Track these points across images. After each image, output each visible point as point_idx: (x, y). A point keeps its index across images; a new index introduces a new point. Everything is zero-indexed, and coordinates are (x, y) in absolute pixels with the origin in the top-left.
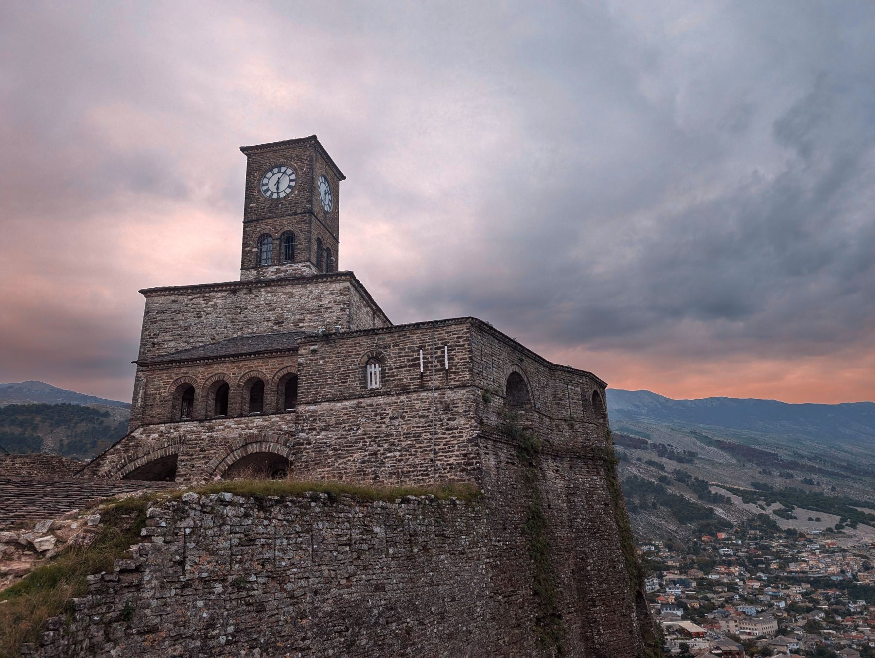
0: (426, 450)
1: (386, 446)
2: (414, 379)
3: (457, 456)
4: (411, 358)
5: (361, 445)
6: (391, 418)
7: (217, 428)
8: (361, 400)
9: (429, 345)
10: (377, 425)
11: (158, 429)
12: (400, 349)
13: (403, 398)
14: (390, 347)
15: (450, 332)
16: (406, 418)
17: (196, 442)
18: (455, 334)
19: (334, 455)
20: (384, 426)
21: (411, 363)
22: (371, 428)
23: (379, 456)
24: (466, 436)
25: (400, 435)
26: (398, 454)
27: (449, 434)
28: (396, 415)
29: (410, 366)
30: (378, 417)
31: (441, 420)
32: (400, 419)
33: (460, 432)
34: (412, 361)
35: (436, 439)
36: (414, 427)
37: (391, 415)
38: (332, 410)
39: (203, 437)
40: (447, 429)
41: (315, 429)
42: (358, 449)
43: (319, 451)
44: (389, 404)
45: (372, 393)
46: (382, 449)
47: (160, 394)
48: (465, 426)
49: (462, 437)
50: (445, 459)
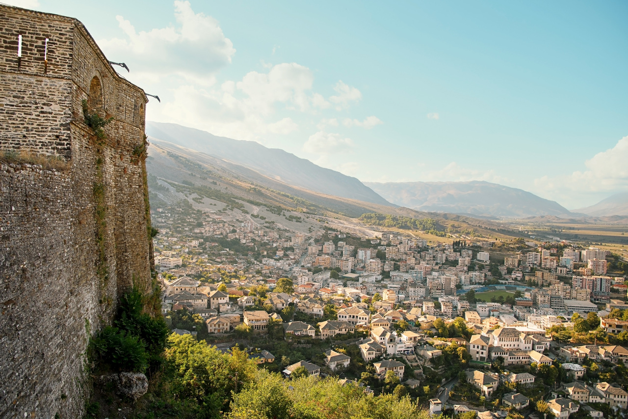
3: (50, 136)
9: (29, 33)
15: (54, 27)
18: (58, 30)
24: (59, 121)
27: (44, 117)
31: (36, 103)
33: (54, 117)
35: (30, 119)
40: (42, 112)
48: (60, 113)
49: (56, 121)
50: (37, 137)
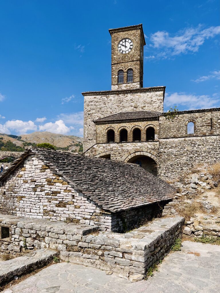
0: (213, 157)
1: (196, 155)
2: (208, 131)
4: (207, 123)
5: (186, 154)
6: (198, 145)
7: (124, 146)
8: (186, 138)
10: (192, 147)
11: (102, 145)
12: (202, 119)
13: (203, 138)
14: (198, 118)
16: (205, 145)
17: (117, 150)
19: (175, 157)
20: (195, 148)
21: (207, 125)
22: (190, 148)
23: (193, 158)
25: (202, 151)
26: (201, 158)
28: (200, 144)
29: (206, 126)
30: (193, 145)
32: (202, 146)
34: (207, 124)
36: (208, 149)
37: (198, 144)
38: (174, 141)
39: (119, 149)
41: (167, 148)
42: (185, 156)
43: (169, 156)
44: (198, 140)
45: (190, 136)
46: (195, 156)
47: (102, 133)
